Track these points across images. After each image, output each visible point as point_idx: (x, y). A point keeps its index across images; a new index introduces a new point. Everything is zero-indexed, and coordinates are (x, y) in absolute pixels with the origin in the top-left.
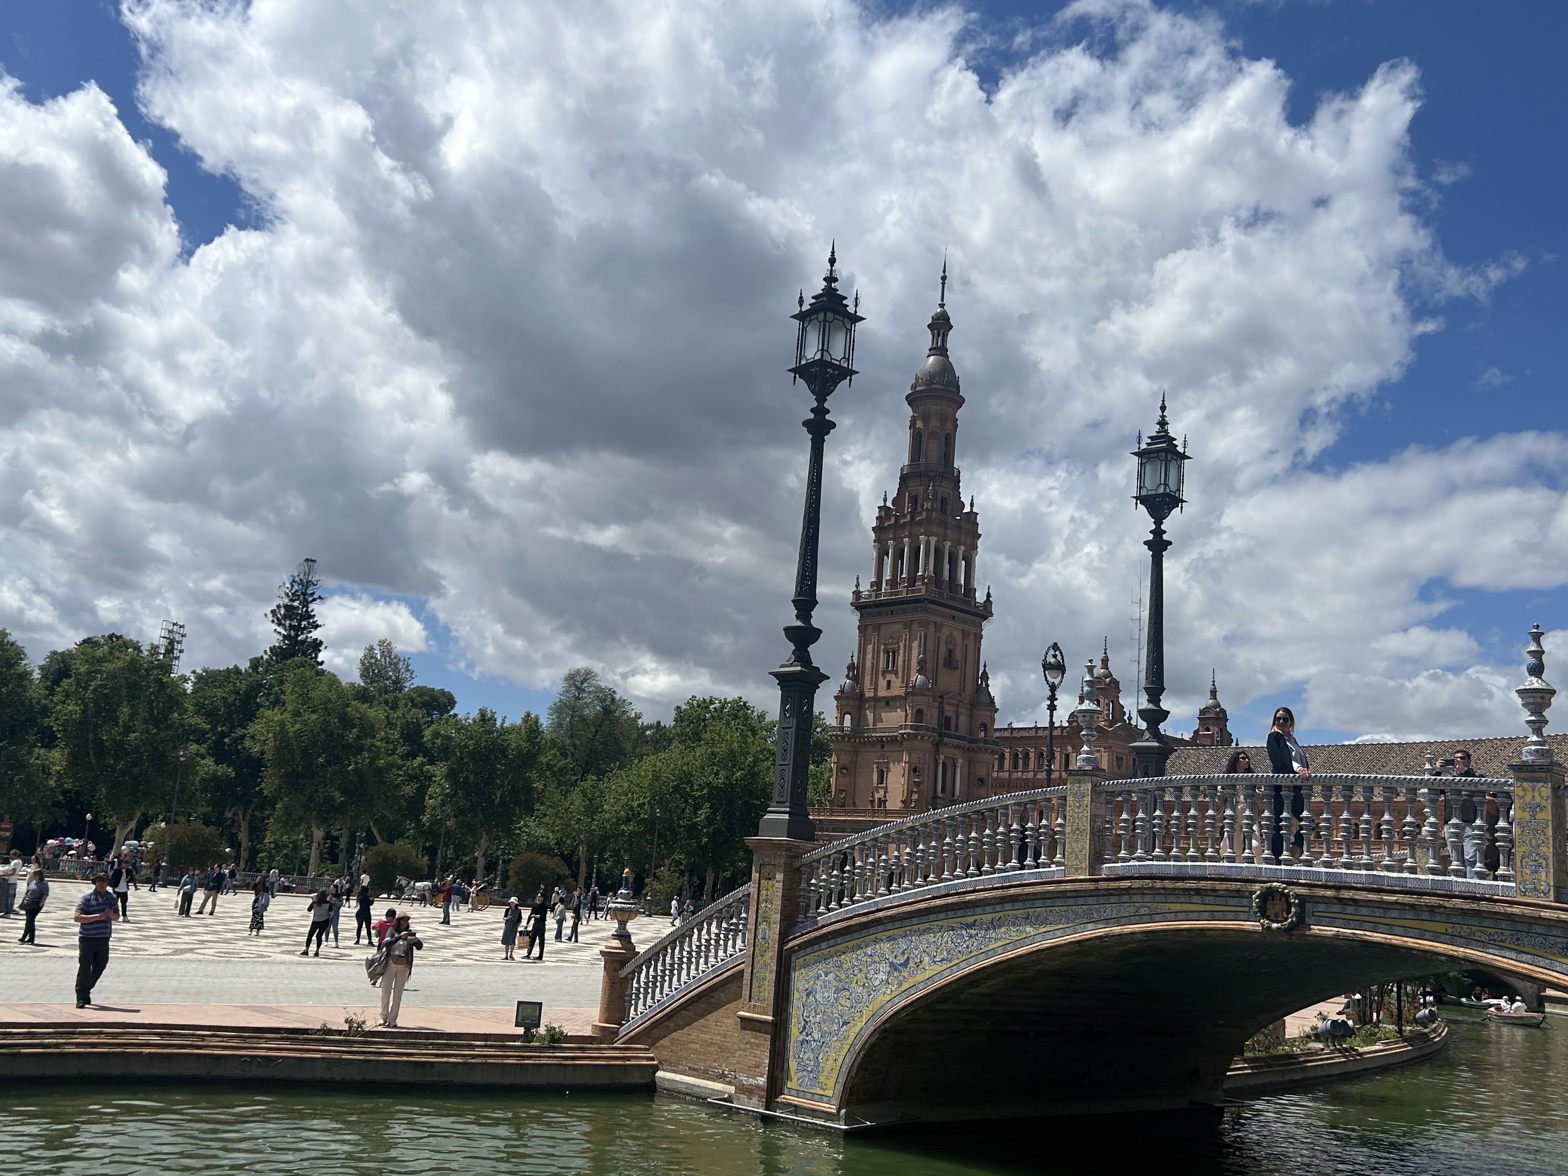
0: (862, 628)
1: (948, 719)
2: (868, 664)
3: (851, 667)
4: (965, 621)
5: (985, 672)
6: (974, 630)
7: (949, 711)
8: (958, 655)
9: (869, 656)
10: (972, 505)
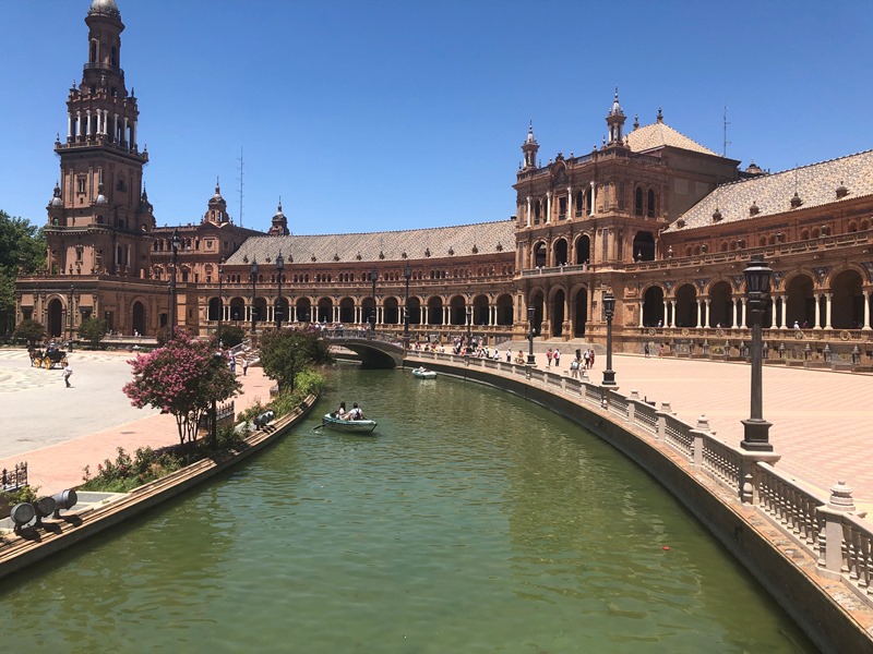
0: (63, 166)
1: (121, 222)
2: (67, 188)
3: (57, 190)
4: (130, 164)
5: (145, 194)
6: (136, 169)
7: (122, 216)
8: (127, 183)
9: (68, 184)
10: (133, 93)
